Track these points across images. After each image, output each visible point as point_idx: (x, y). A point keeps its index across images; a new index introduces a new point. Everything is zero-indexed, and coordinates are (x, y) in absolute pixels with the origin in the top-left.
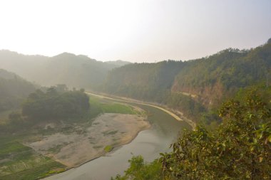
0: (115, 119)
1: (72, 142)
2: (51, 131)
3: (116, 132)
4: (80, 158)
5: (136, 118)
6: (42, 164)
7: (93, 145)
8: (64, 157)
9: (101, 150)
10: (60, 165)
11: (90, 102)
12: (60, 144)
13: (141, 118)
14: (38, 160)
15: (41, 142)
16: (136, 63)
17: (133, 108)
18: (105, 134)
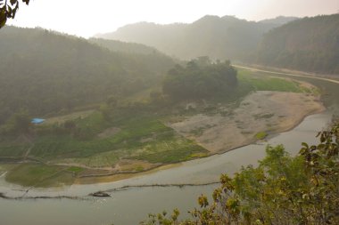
0: (272, 99)
1: (215, 125)
2: (193, 111)
3: (272, 115)
4: (225, 144)
5: (302, 98)
6: (183, 146)
7: (240, 130)
8: (206, 142)
9: (251, 136)
10: (202, 150)
11: (238, 77)
12: (202, 126)
13: (311, 98)
14: (179, 142)
15: (182, 124)
16: (306, 18)
17: (298, 84)
18: (257, 117)
